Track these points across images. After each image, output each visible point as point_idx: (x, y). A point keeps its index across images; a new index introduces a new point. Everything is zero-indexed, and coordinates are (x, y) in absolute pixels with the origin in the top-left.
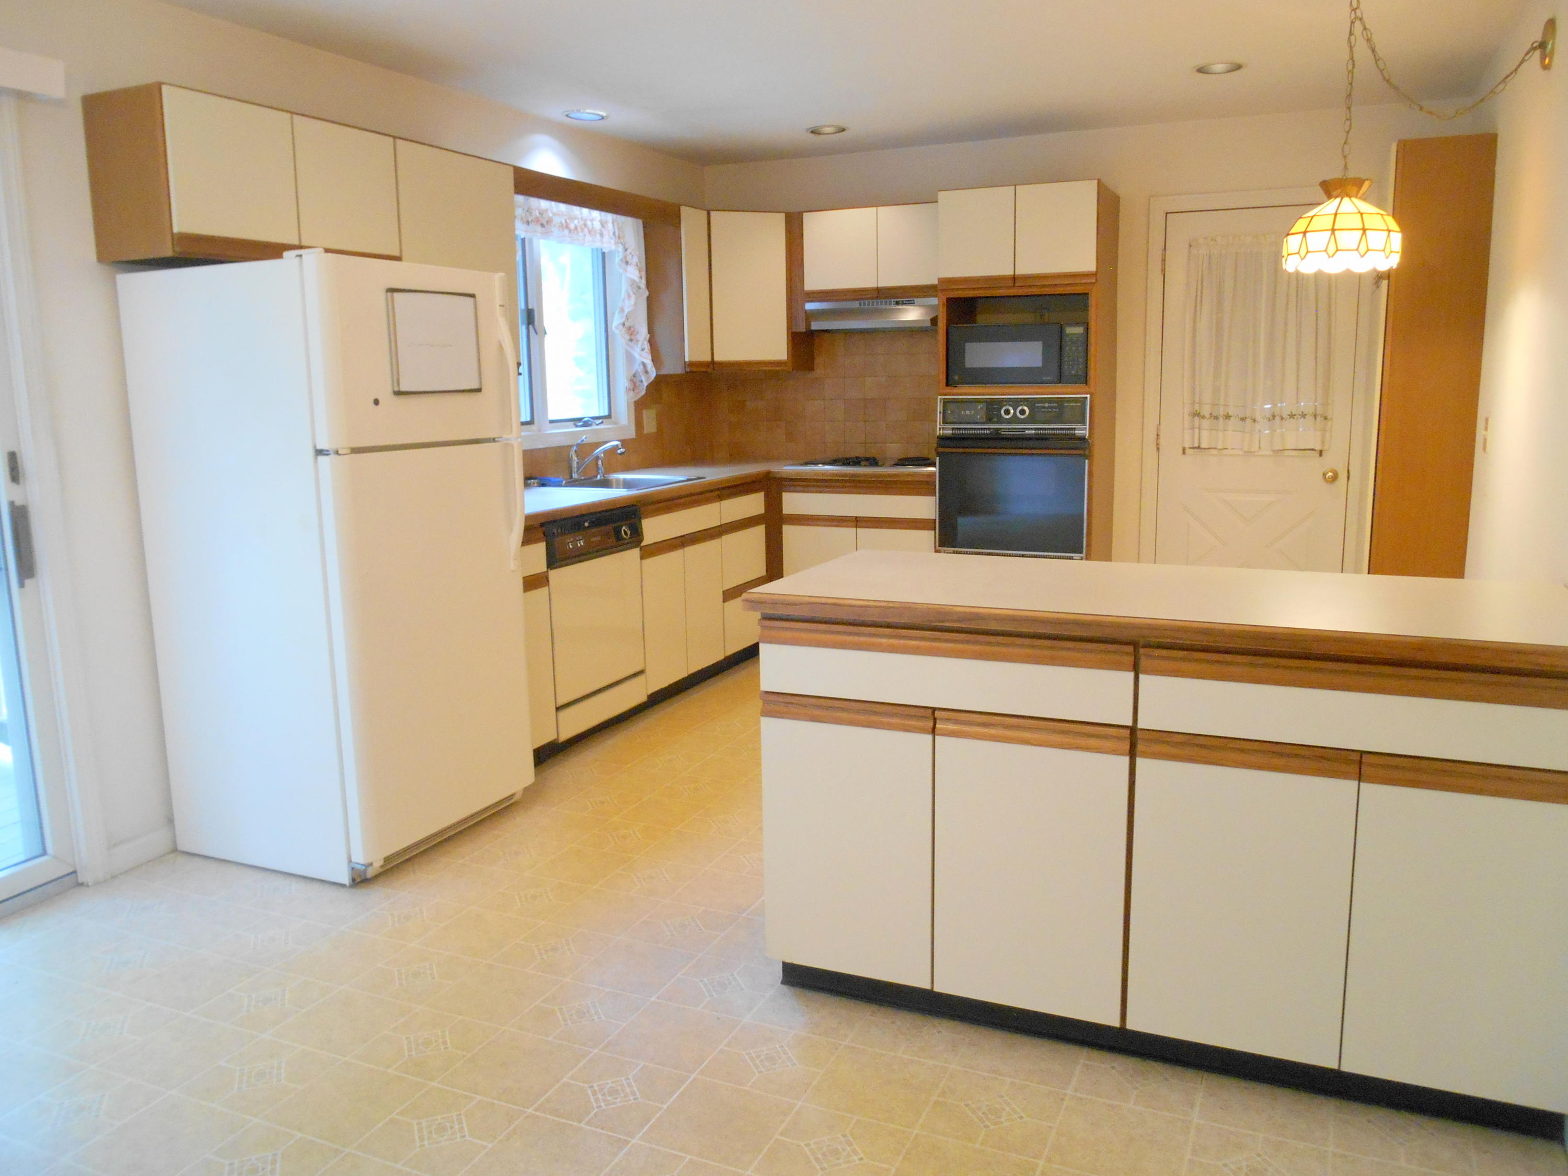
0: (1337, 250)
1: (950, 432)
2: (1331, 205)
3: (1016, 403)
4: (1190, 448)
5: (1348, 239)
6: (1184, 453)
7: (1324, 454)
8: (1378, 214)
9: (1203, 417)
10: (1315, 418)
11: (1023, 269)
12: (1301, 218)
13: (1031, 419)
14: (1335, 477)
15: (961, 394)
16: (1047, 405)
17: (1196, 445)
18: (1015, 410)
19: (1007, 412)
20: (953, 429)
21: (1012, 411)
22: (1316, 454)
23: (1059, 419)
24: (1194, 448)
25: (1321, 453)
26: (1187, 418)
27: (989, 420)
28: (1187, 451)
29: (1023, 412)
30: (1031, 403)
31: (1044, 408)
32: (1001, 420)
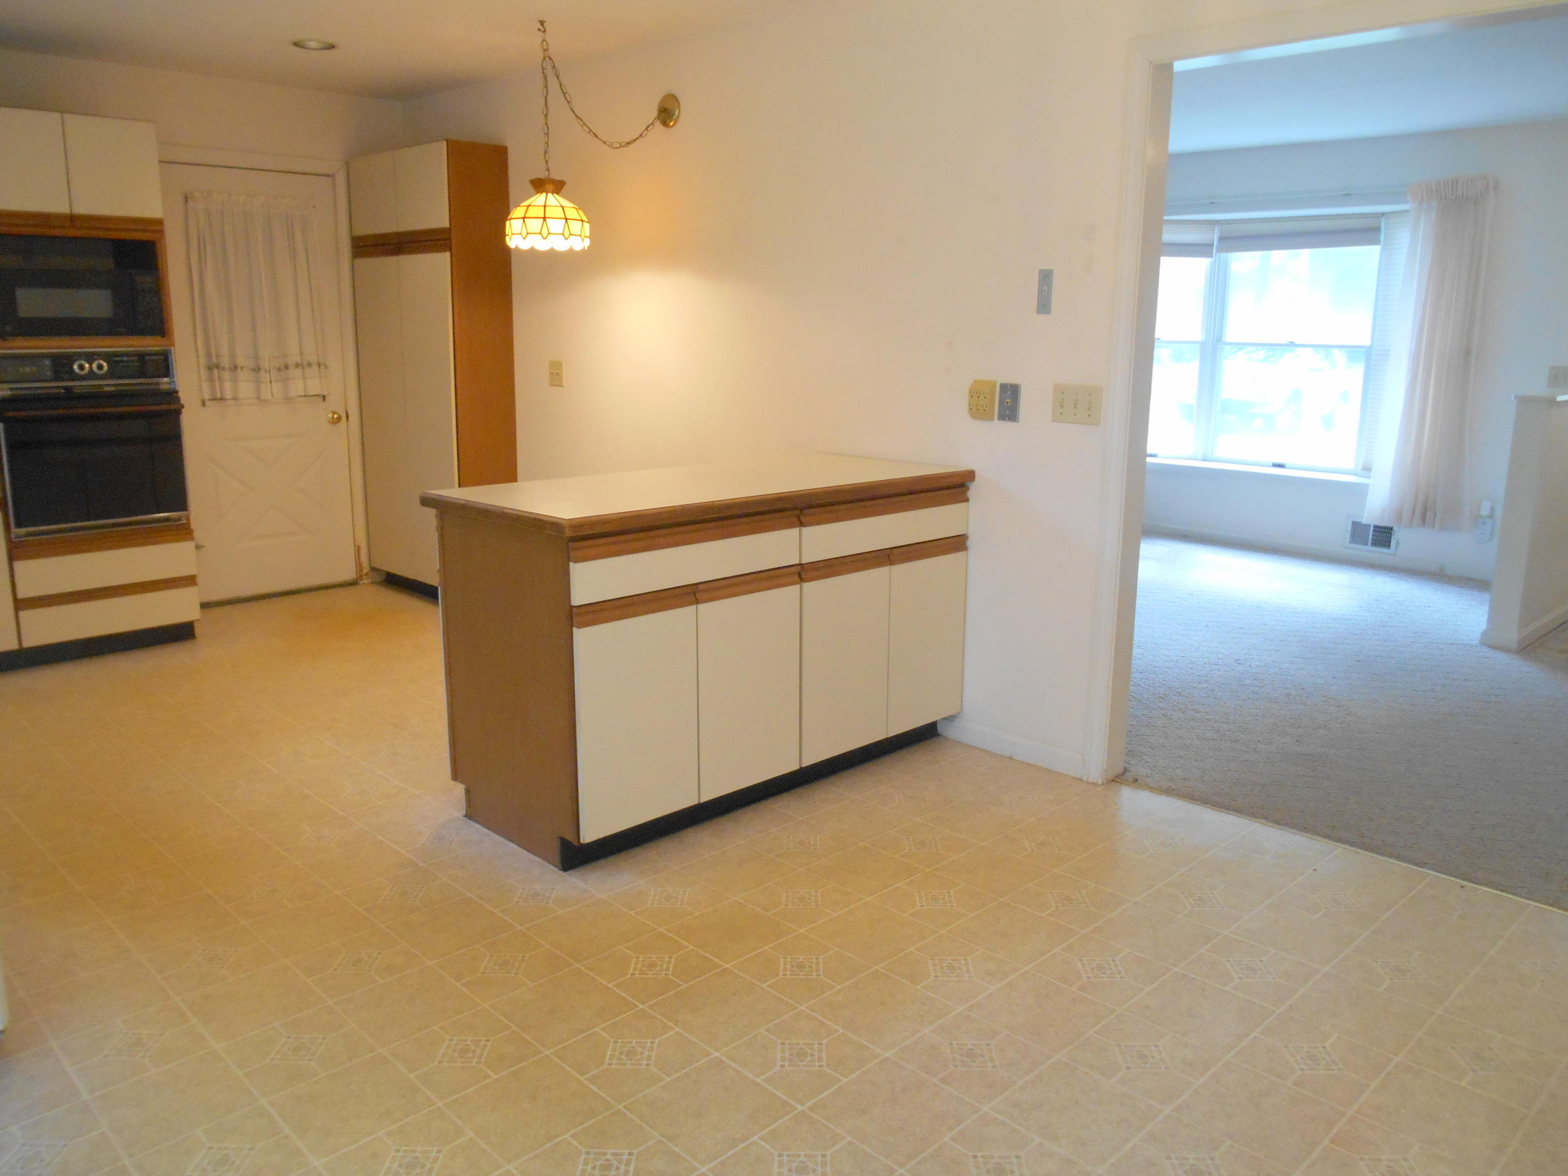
0: (549, 233)
1: (9, 393)
2: (539, 199)
3: (90, 358)
4: (209, 400)
5: (556, 225)
6: (204, 404)
7: (327, 398)
8: (574, 207)
9: (223, 369)
10: (319, 367)
11: (81, 209)
12: (519, 206)
13: (111, 374)
14: (339, 418)
15: (26, 348)
16: (125, 359)
17: (219, 396)
18: (91, 365)
19: (81, 367)
20: (11, 389)
21: (87, 366)
22: (321, 399)
23: (142, 374)
24: (214, 399)
25: (324, 398)
26: (204, 372)
27: (57, 378)
28: (207, 403)
29: (100, 367)
30: (108, 357)
31: (122, 361)
32: (74, 377)
